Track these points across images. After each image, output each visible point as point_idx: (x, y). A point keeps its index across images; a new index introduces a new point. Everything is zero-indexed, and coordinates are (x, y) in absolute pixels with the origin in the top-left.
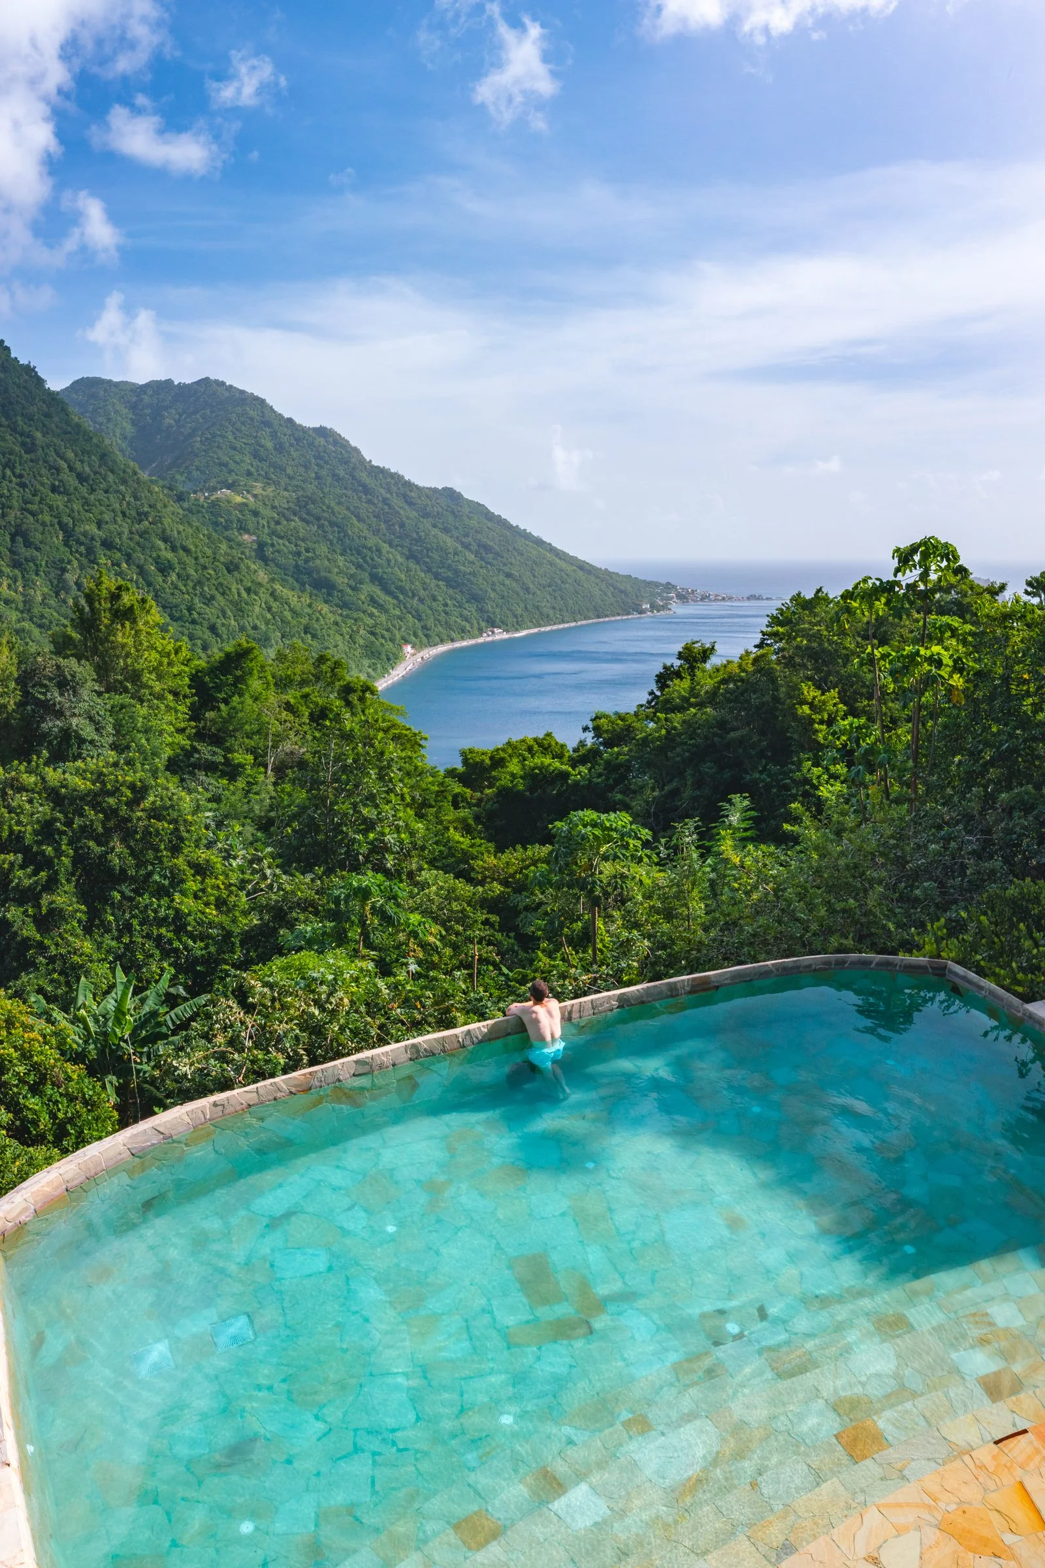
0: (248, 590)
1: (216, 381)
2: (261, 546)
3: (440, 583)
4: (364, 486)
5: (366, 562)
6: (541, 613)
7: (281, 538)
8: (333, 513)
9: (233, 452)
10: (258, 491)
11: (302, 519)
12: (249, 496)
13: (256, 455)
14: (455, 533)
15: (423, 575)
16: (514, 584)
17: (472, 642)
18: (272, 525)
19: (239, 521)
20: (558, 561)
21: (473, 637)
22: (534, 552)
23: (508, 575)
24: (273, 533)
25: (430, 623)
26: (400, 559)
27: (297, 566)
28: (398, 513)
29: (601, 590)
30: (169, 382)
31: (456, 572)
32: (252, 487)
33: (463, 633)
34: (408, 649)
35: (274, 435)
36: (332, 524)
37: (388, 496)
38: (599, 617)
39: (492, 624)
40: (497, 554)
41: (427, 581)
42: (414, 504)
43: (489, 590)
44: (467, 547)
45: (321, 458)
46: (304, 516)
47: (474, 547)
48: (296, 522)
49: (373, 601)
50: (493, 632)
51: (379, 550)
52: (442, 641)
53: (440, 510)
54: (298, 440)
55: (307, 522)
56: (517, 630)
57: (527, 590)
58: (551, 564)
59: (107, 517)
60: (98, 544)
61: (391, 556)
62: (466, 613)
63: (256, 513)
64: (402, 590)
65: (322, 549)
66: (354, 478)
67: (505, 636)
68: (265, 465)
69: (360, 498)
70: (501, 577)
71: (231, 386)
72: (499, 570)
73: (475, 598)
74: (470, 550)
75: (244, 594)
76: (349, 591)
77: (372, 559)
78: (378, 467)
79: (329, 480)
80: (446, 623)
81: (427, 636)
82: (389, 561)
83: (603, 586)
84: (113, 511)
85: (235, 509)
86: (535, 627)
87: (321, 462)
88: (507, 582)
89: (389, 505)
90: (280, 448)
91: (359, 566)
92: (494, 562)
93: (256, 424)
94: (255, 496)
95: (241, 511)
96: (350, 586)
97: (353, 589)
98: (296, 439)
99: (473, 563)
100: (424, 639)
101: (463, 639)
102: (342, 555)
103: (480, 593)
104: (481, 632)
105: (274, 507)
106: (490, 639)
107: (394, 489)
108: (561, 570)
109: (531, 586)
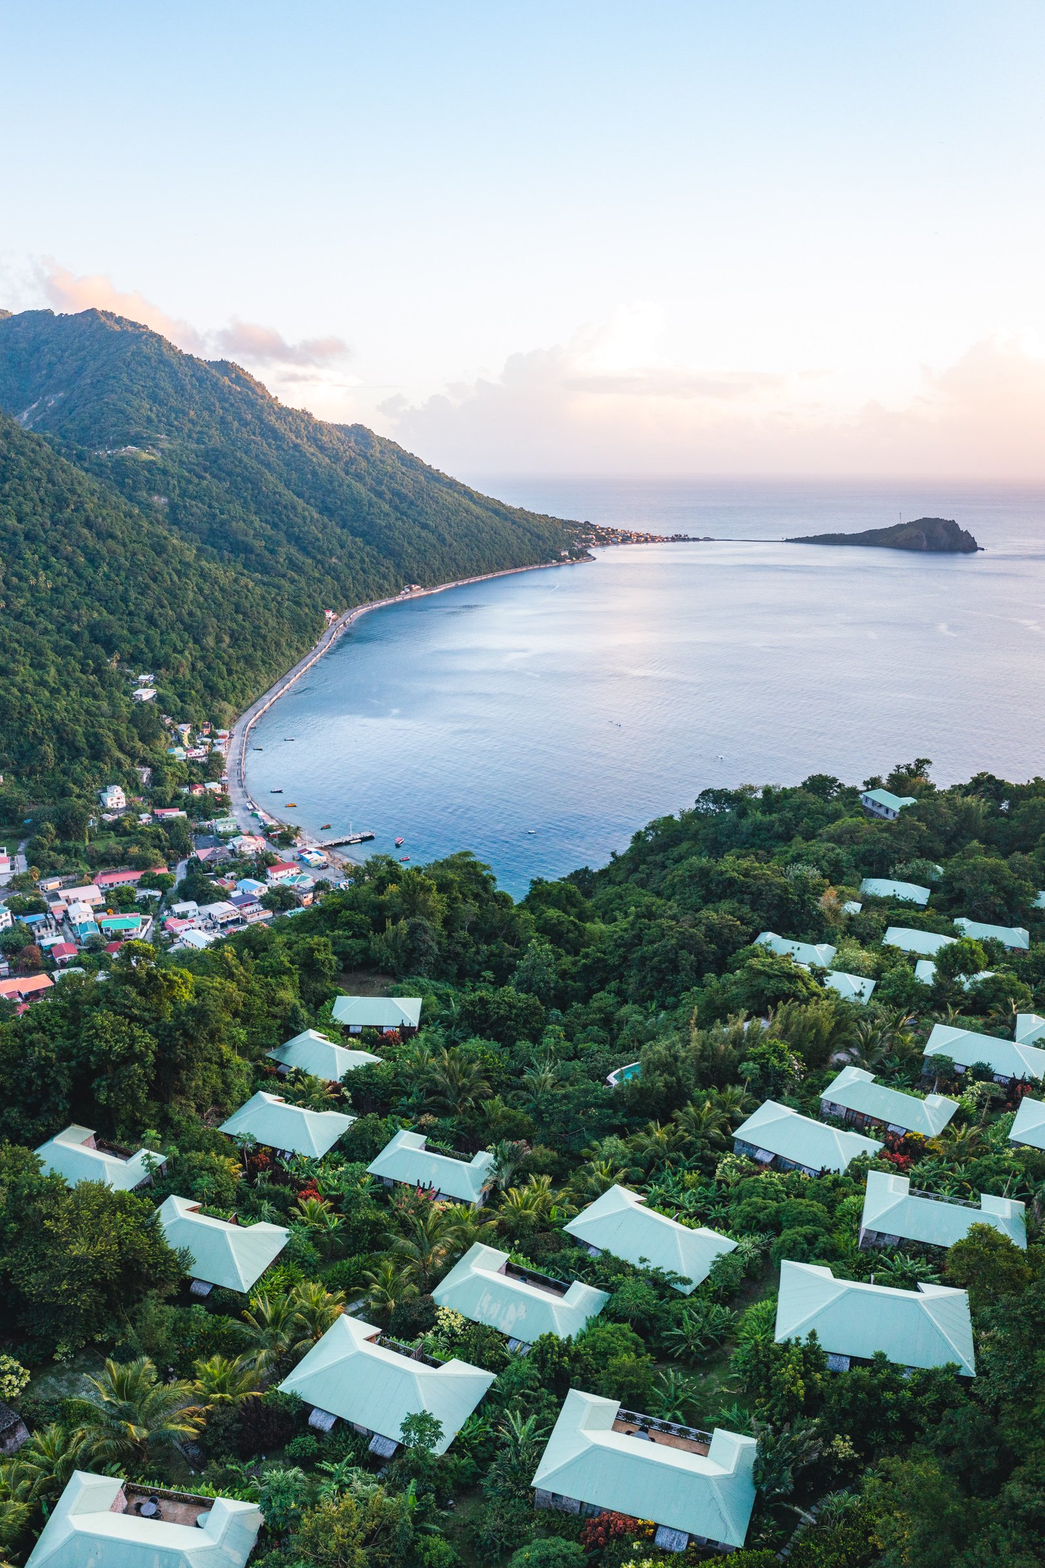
0: (178, 572)
1: (104, 313)
2: (173, 507)
3: (357, 539)
4: (273, 431)
5: (282, 521)
6: (457, 565)
7: (194, 498)
8: (246, 467)
9: (129, 395)
10: (165, 445)
11: (214, 476)
12: (155, 451)
13: (154, 398)
14: (368, 480)
15: (338, 531)
16: (430, 535)
17: (391, 601)
18: (183, 484)
19: (148, 481)
20: (473, 506)
21: (391, 596)
22: (450, 499)
23: (424, 526)
24: (184, 494)
25: (349, 583)
26: (316, 515)
27: (211, 530)
28: (311, 461)
29: (518, 537)
30: (47, 314)
31: (372, 525)
32: (158, 439)
33: (382, 592)
34: (329, 614)
35: (173, 375)
36: (246, 479)
37: (298, 441)
38: (516, 567)
39: (411, 580)
40: (412, 503)
41: (344, 538)
42: (326, 449)
43: (406, 544)
44: (380, 495)
45: (226, 401)
46: (216, 472)
47: (388, 496)
48: (208, 481)
49: (293, 565)
50: (411, 589)
51: (294, 508)
52: (362, 602)
53: (353, 454)
54: (200, 380)
55: (220, 479)
56: (434, 585)
57: (443, 541)
58: (467, 512)
59: (27, 508)
60: (22, 539)
61: (306, 513)
62: (383, 569)
63: (165, 472)
64: (320, 550)
65: (237, 509)
66: (261, 420)
67: (423, 593)
68: (164, 410)
69: (269, 445)
70: (417, 529)
71: (121, 318)
72: (414, 521)
73: (391, 553)
74: (384, 499)
75: (175, 578)
76: (267, 553)
77: (288, 517)
78: (286, 409)
79: (236, 424)
80: (365, 581)
81: (346, 597)
82: (304, 518)
83: (520, 531)
84: (32, 500)
85: (143, 468)
86: (453, 580)
87: (227, 405)
88: (424, 534)
89: (300, 451)
90: (180, 389)
91: (275, 526)
92: (410, 512)
93: (154, 364)
94: (162, 451)
95: (149, 471)
96: (268, 550)
97: (272, 552)
98: (197, 380)
99: (387, 515)
100: (344, 602)
101: (381, 597)
102: (256, 513)
103: (397, 548)
104: (399, 588)
105: (181, 462)
106: (408, 597)
107: (304, 433)
108: (477, 518)
109: (447, 536)
